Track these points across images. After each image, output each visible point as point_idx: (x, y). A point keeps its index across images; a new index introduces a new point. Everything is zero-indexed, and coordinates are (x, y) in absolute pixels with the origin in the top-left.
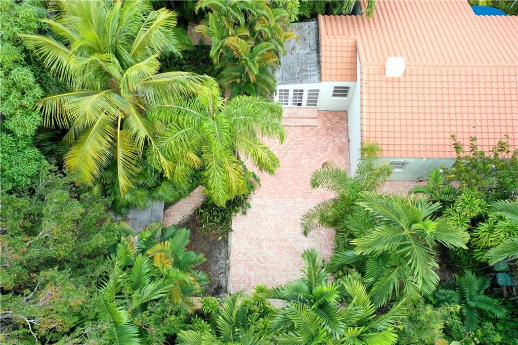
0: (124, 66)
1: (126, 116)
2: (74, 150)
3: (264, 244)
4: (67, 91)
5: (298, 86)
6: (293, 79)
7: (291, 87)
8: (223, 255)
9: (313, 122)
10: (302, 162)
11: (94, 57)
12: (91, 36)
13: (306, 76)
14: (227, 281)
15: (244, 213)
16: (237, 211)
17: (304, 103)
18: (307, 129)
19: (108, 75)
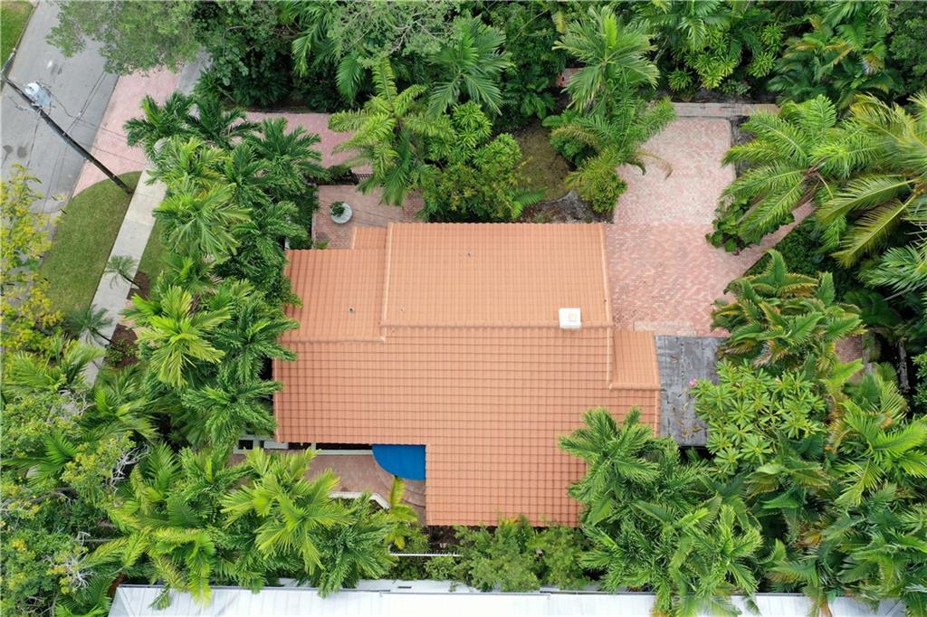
3: (694, 171)
6: (688, 345)
10: (653, 271)
13: (670, 347)
14: (733, 133)
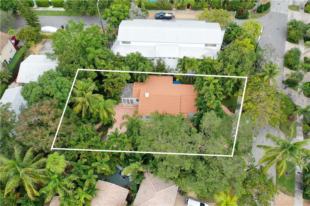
0: (86, 93)
1: (85, 102)
2: (75, 107)
4: (76, 96)
5: (128, 99)
6: (126, 97)
7: (126, 99)
8: (105, 138)
9: (132, 108)
11: (82, 91)
12: (81, 88)
13: (129, 96)
15: (111, 128)
16: (110, 128)
17: (130, 103)
18: (131, 109)
19: (83, 94)
